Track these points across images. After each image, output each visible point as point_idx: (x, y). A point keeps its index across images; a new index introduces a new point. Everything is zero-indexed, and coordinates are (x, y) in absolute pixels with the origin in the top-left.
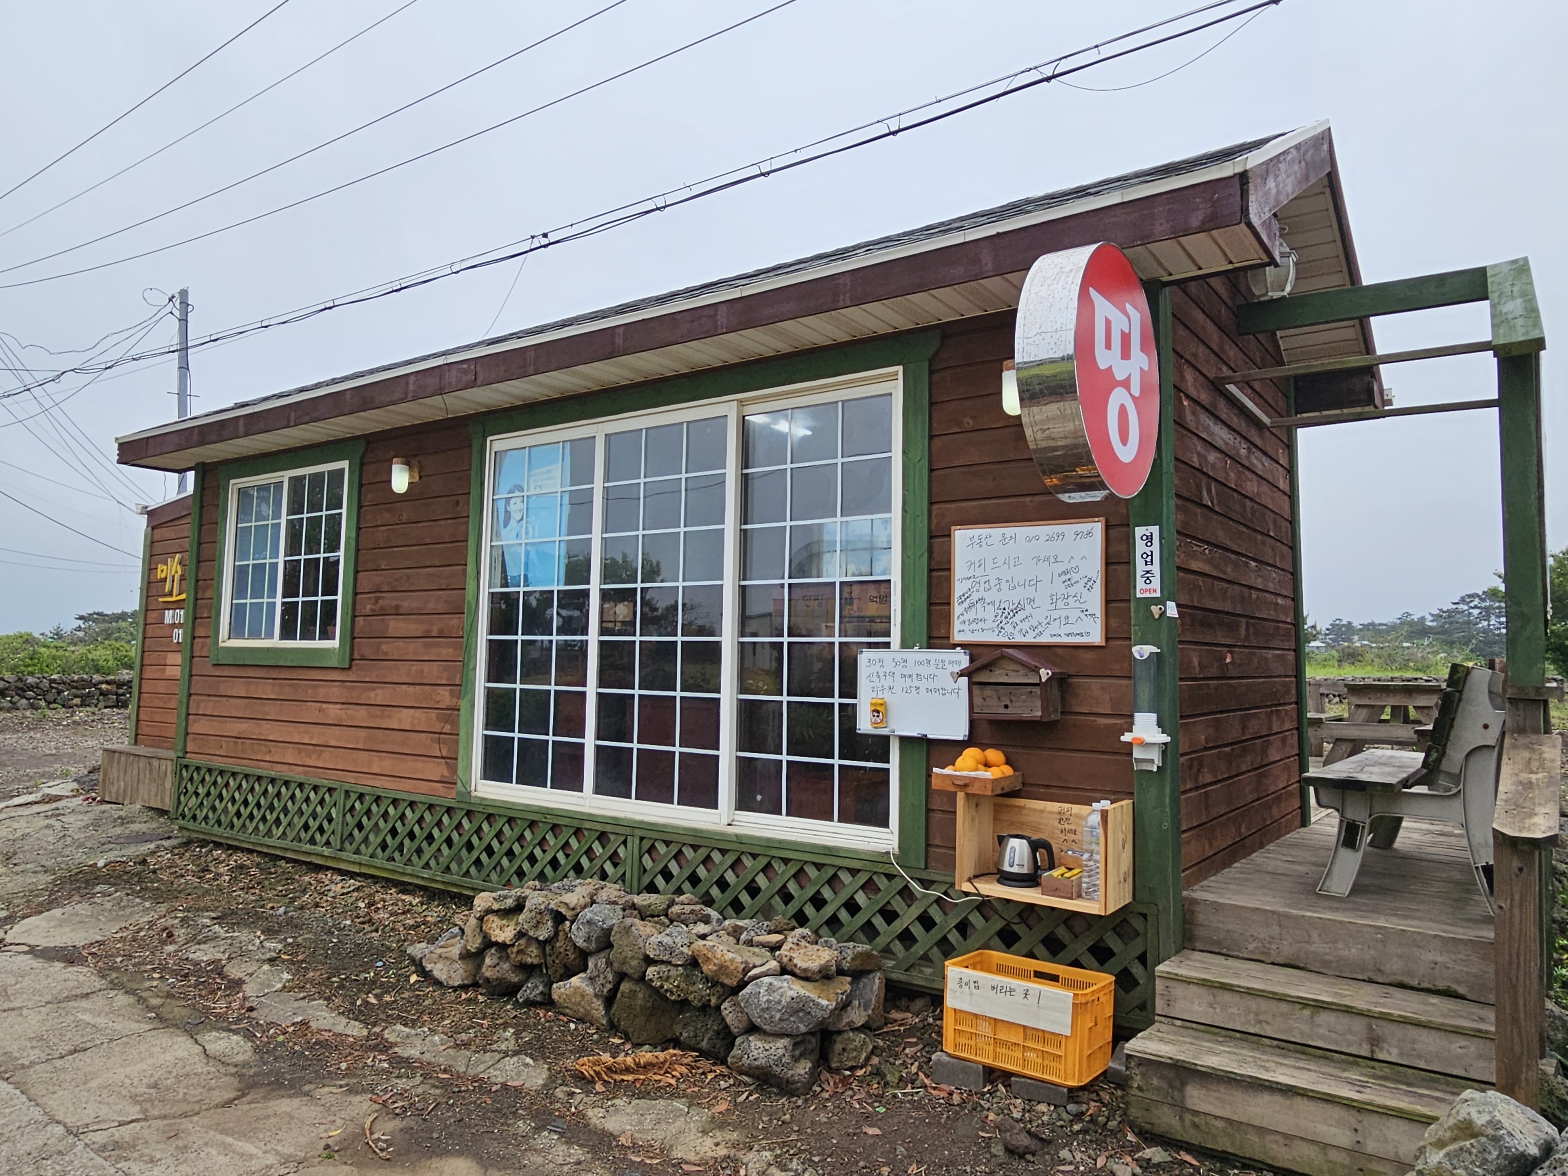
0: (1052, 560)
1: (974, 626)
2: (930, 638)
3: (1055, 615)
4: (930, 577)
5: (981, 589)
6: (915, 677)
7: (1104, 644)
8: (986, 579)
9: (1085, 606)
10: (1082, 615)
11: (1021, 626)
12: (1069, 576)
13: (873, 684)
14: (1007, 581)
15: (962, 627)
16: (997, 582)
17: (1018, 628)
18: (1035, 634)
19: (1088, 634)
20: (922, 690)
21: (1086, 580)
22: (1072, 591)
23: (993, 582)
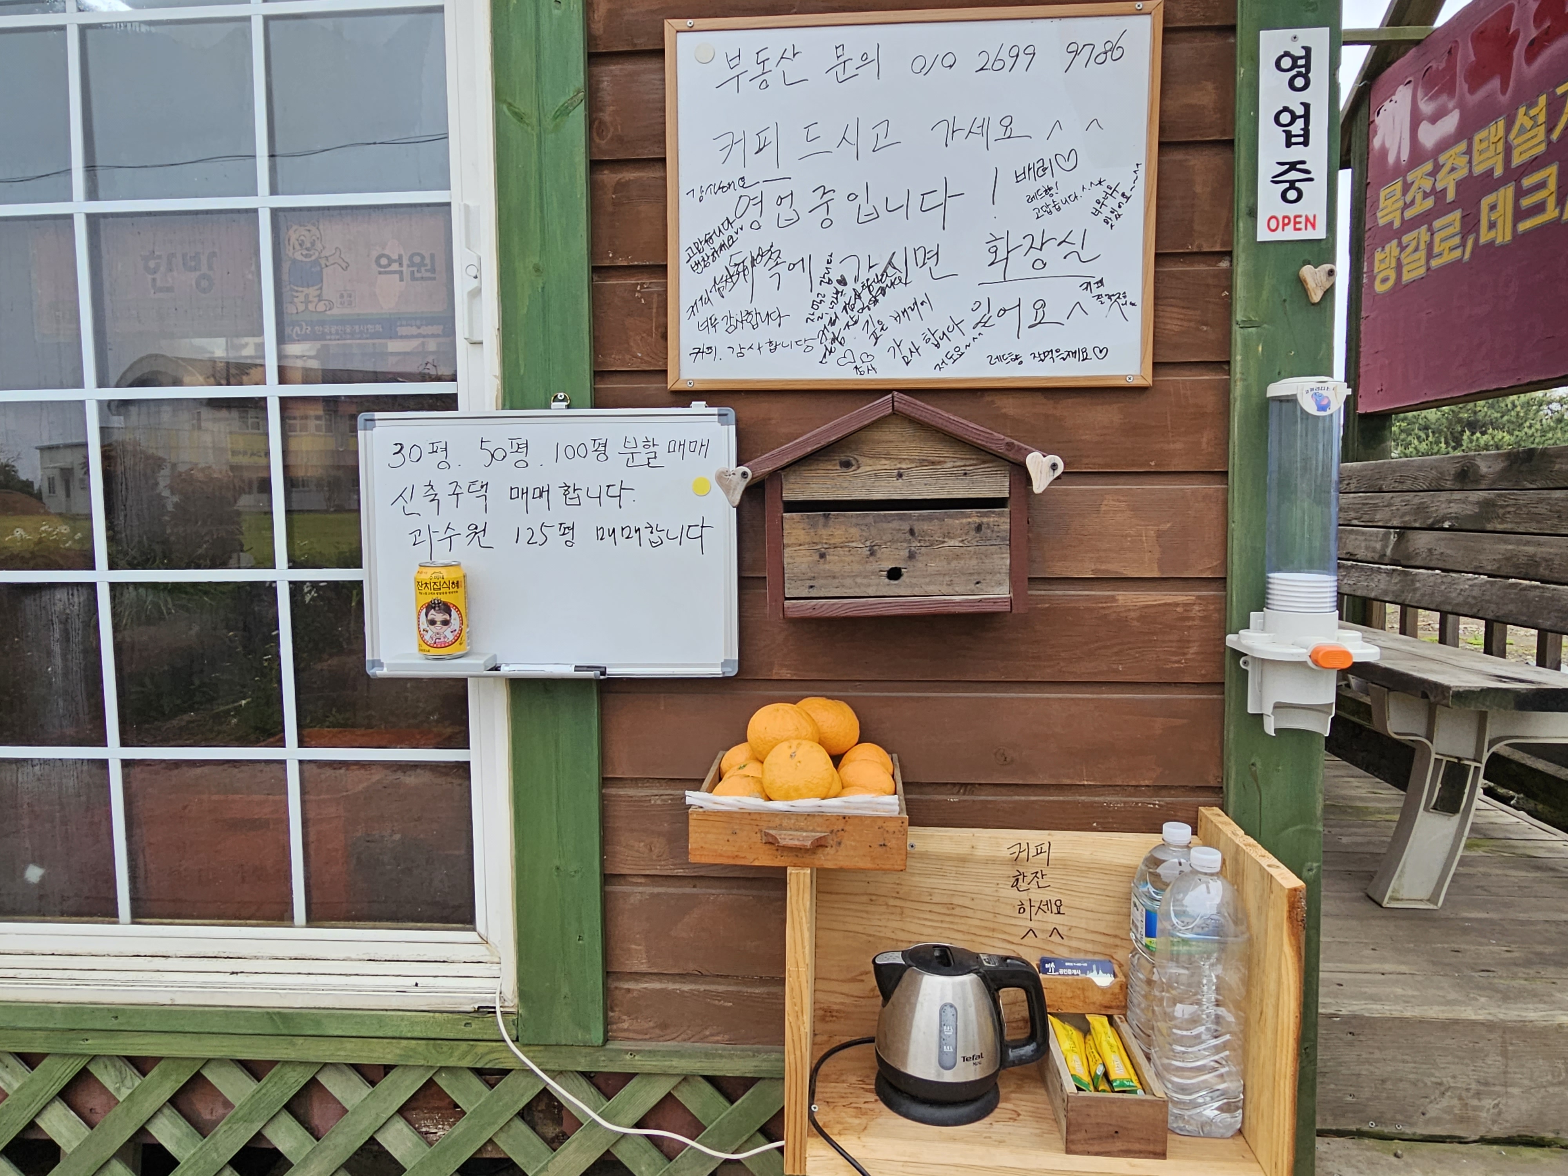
0: (997, 131)
1: (745, 335)
2: (599, 374)
3: (1003, 297)
4: (594, 188)
5: (768, 221)
6: (557, 495)
7: (1148, 381)
8: (783, 189)
9: (1095, 271)
10: (1087, 299)
11: (895, 332)
12: (1047, 180)
13: (414, 523)
14: (852, 197)
15: (705, 339)
16: (816, 199)
17: (886, 340)
18: (940, 354)
19: (1103, 351)
20: (584, 534)
21: (1099, 192)
22: (1054, 225)
23: (806, 199)
